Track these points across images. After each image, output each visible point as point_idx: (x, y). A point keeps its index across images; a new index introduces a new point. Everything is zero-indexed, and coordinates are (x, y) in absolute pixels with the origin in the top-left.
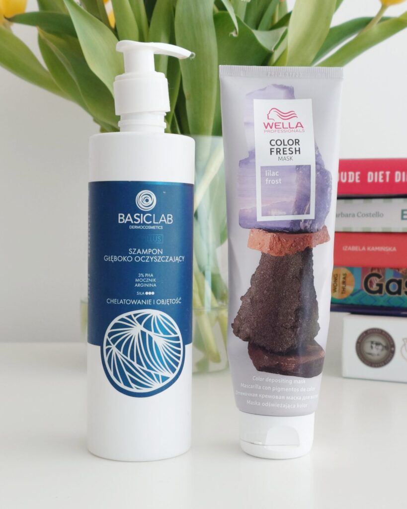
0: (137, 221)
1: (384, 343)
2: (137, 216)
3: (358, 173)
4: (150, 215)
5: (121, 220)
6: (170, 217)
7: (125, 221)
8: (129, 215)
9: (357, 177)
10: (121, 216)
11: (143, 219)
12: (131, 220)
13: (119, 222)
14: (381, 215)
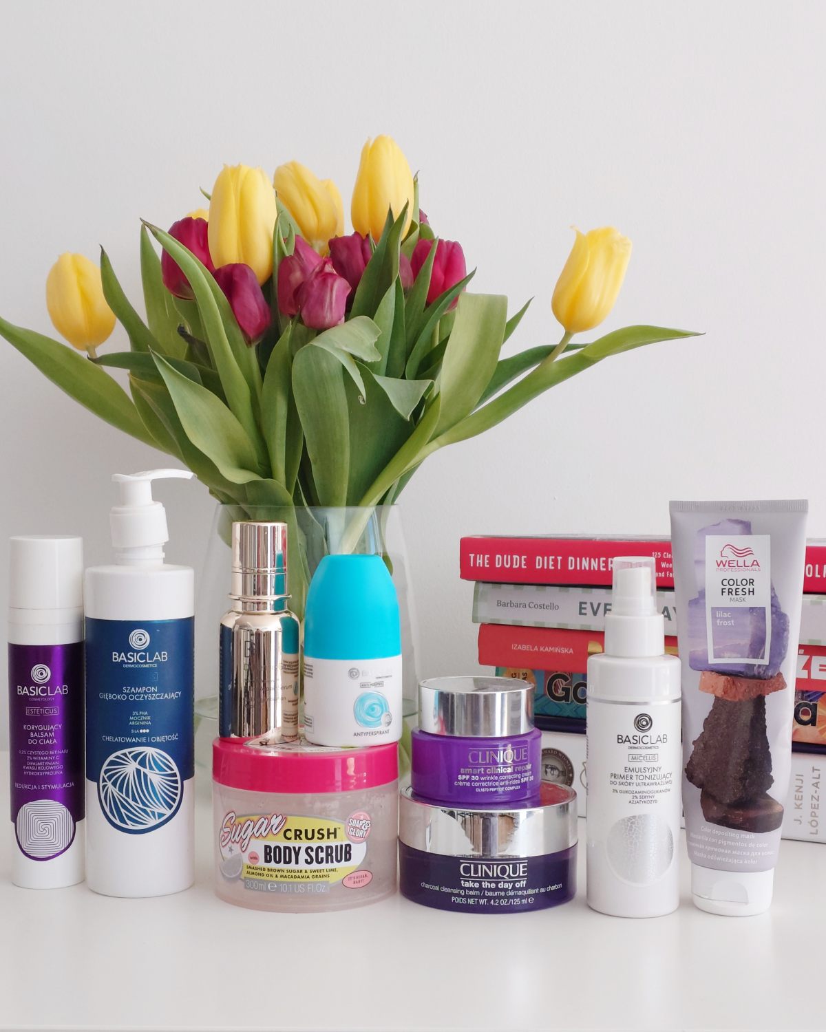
0: (130, 660)
1: (561, 769)
2: (131, 655)
3: (523, 557)
4: (144, 654)
5: (116, 659)
6: (164, 654)
7: (119, 660)
8: (123, 654)
9: (523, 562)
10: (115, 655)
11: (137, 658)
12: (125, 659)
13: (114, 661)
14: (557, 607)
